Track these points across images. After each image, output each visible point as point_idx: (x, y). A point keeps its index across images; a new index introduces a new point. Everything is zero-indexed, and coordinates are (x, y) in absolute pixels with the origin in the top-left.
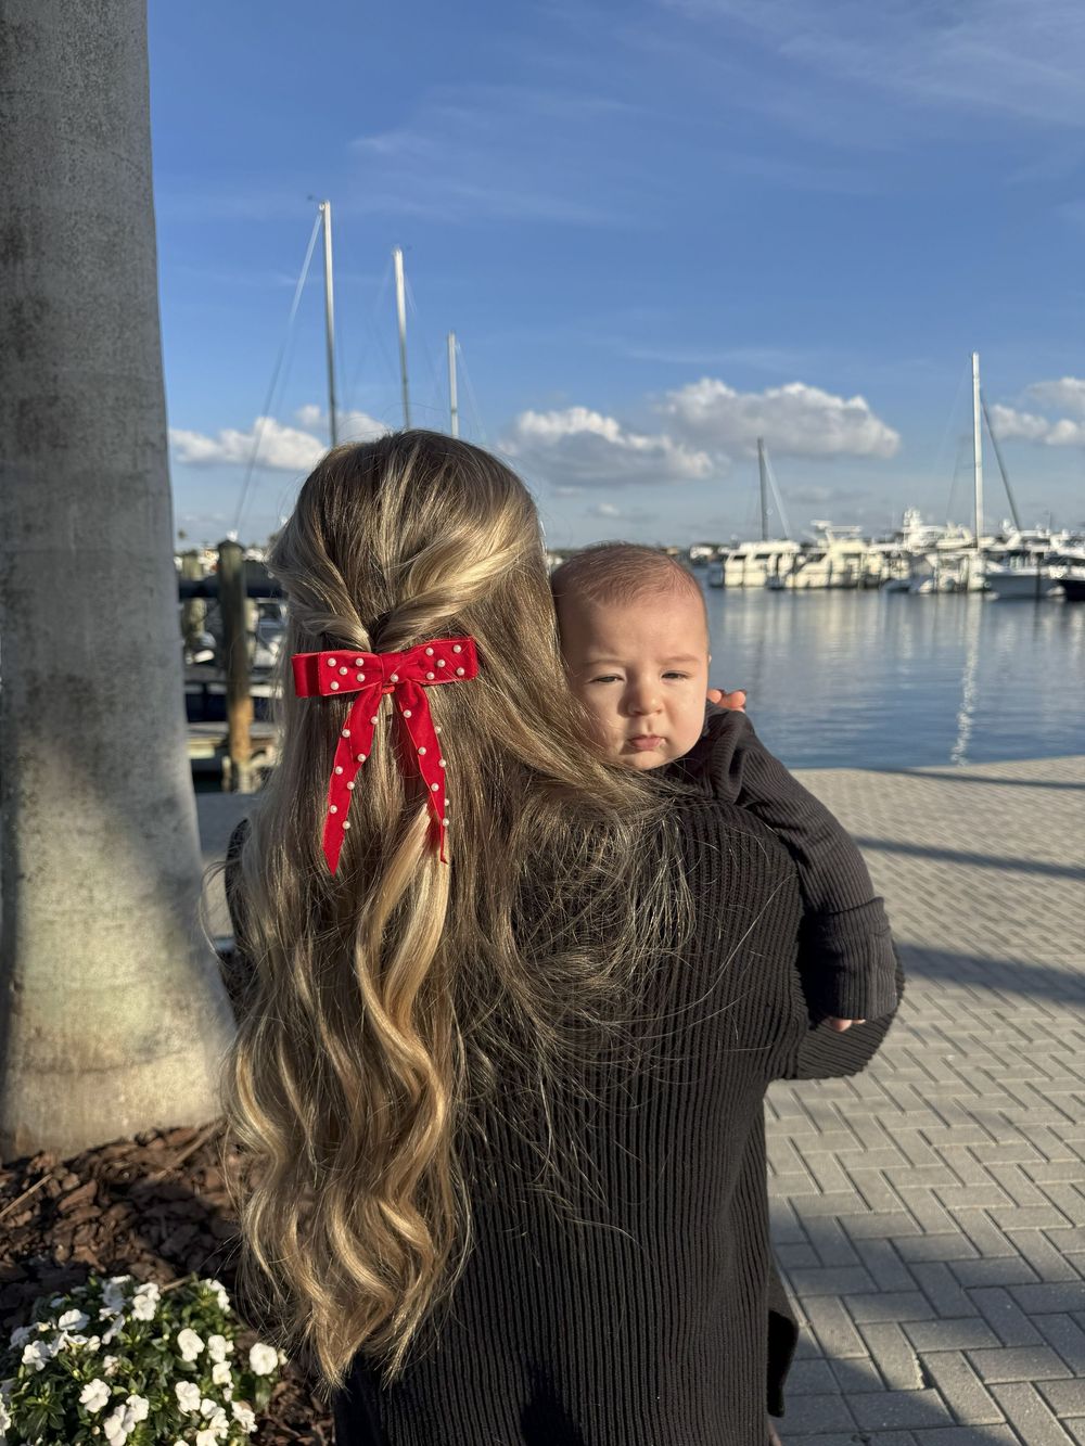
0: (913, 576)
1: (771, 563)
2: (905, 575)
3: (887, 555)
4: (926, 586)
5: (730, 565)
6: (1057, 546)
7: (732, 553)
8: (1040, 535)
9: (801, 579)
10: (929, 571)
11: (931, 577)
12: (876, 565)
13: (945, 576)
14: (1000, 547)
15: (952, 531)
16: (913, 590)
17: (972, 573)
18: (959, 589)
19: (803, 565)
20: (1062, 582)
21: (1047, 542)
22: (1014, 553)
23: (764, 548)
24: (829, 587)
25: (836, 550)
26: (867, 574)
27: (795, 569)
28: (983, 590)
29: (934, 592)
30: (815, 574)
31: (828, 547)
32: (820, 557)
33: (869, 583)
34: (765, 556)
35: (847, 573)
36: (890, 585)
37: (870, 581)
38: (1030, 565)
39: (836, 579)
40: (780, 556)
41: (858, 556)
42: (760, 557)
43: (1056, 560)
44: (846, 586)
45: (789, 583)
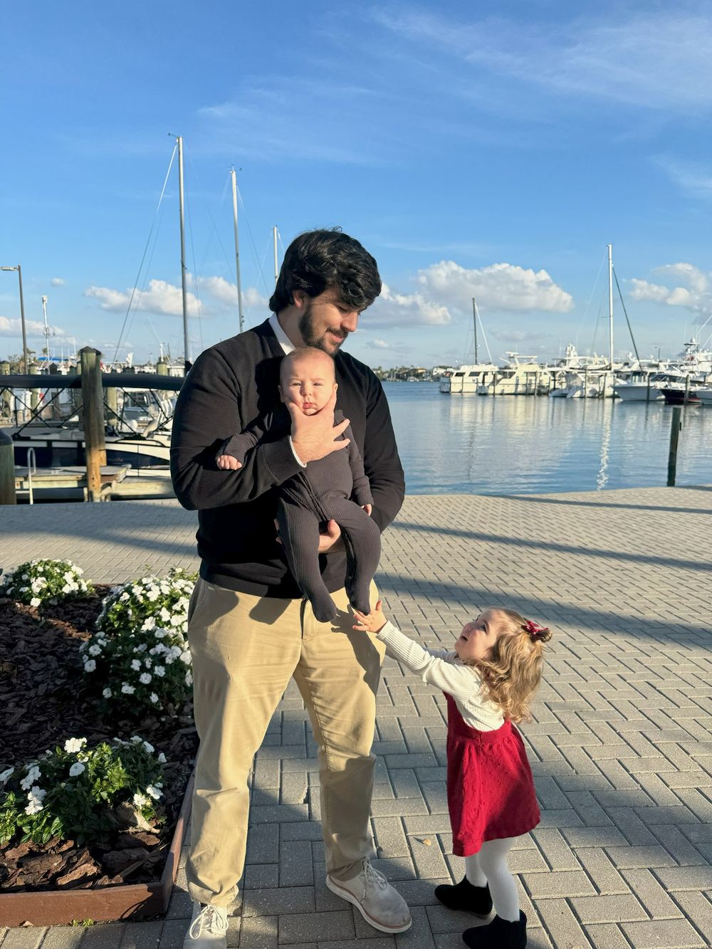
0: (569, 387)
1: (480, 378)
2: (564, 386)
3: (554, 373)
4: (578, 394)
5: (454, 379)
6: (663, 369)
7: (455, 372)
8: (654, 362)
9: (498, 389)
10: (579, 384)
11: (581, 388)
12: (546, 380)
13: (590, 387)
14: (626, 369)
15: (597, 359)
16: (568, 396)
17: (607, 385)
18: (598, 396)
19: (500, 380)
20: (664, 392)
21: (657, 366)
22: (636, 373)
23: (476, 369)
24: (516, 394)
25: (521, 370)
26: (541, 386)
27: (495, 382)
28: (614, 397)
29: (582, 397)
30: (507, 385)
31: (516, 368)
32: (511, 374)
33: (541, 392)
34: (477, 374)
35: (527, 385)
36: (554, 393)
37: (542, 390)
38: (644, 381)
39: (520, 389)
40: (486, 373)
41: (535, 374)
42: (473, 374)
43: (661, 377)
44: (527, 394)
45: (491, 391)
